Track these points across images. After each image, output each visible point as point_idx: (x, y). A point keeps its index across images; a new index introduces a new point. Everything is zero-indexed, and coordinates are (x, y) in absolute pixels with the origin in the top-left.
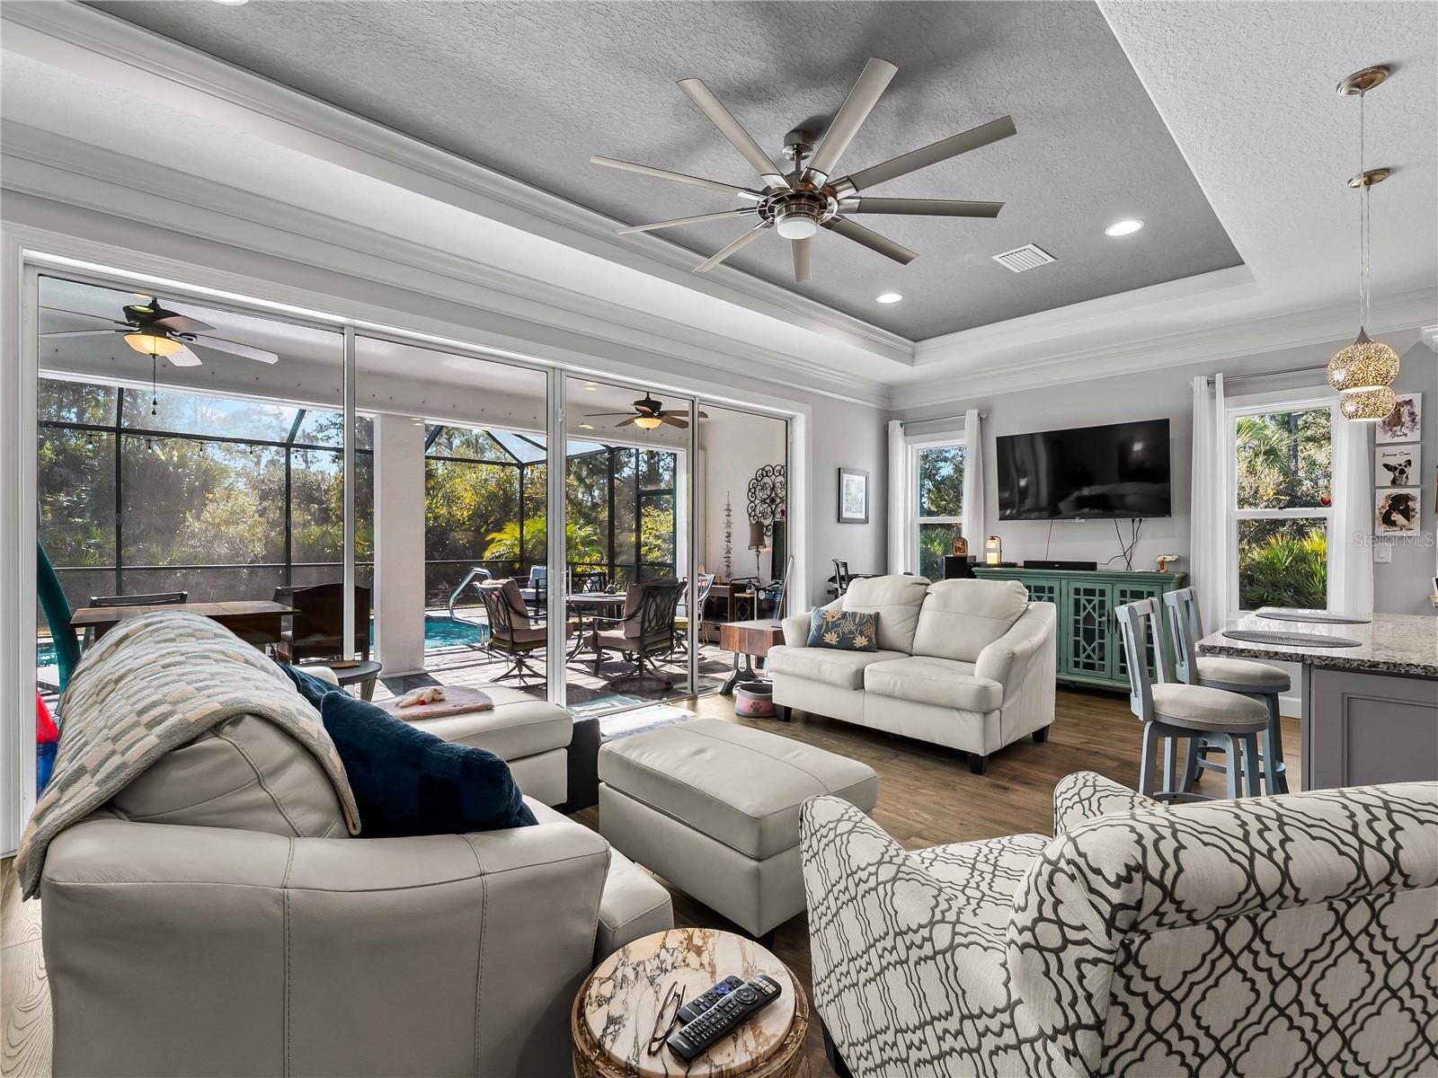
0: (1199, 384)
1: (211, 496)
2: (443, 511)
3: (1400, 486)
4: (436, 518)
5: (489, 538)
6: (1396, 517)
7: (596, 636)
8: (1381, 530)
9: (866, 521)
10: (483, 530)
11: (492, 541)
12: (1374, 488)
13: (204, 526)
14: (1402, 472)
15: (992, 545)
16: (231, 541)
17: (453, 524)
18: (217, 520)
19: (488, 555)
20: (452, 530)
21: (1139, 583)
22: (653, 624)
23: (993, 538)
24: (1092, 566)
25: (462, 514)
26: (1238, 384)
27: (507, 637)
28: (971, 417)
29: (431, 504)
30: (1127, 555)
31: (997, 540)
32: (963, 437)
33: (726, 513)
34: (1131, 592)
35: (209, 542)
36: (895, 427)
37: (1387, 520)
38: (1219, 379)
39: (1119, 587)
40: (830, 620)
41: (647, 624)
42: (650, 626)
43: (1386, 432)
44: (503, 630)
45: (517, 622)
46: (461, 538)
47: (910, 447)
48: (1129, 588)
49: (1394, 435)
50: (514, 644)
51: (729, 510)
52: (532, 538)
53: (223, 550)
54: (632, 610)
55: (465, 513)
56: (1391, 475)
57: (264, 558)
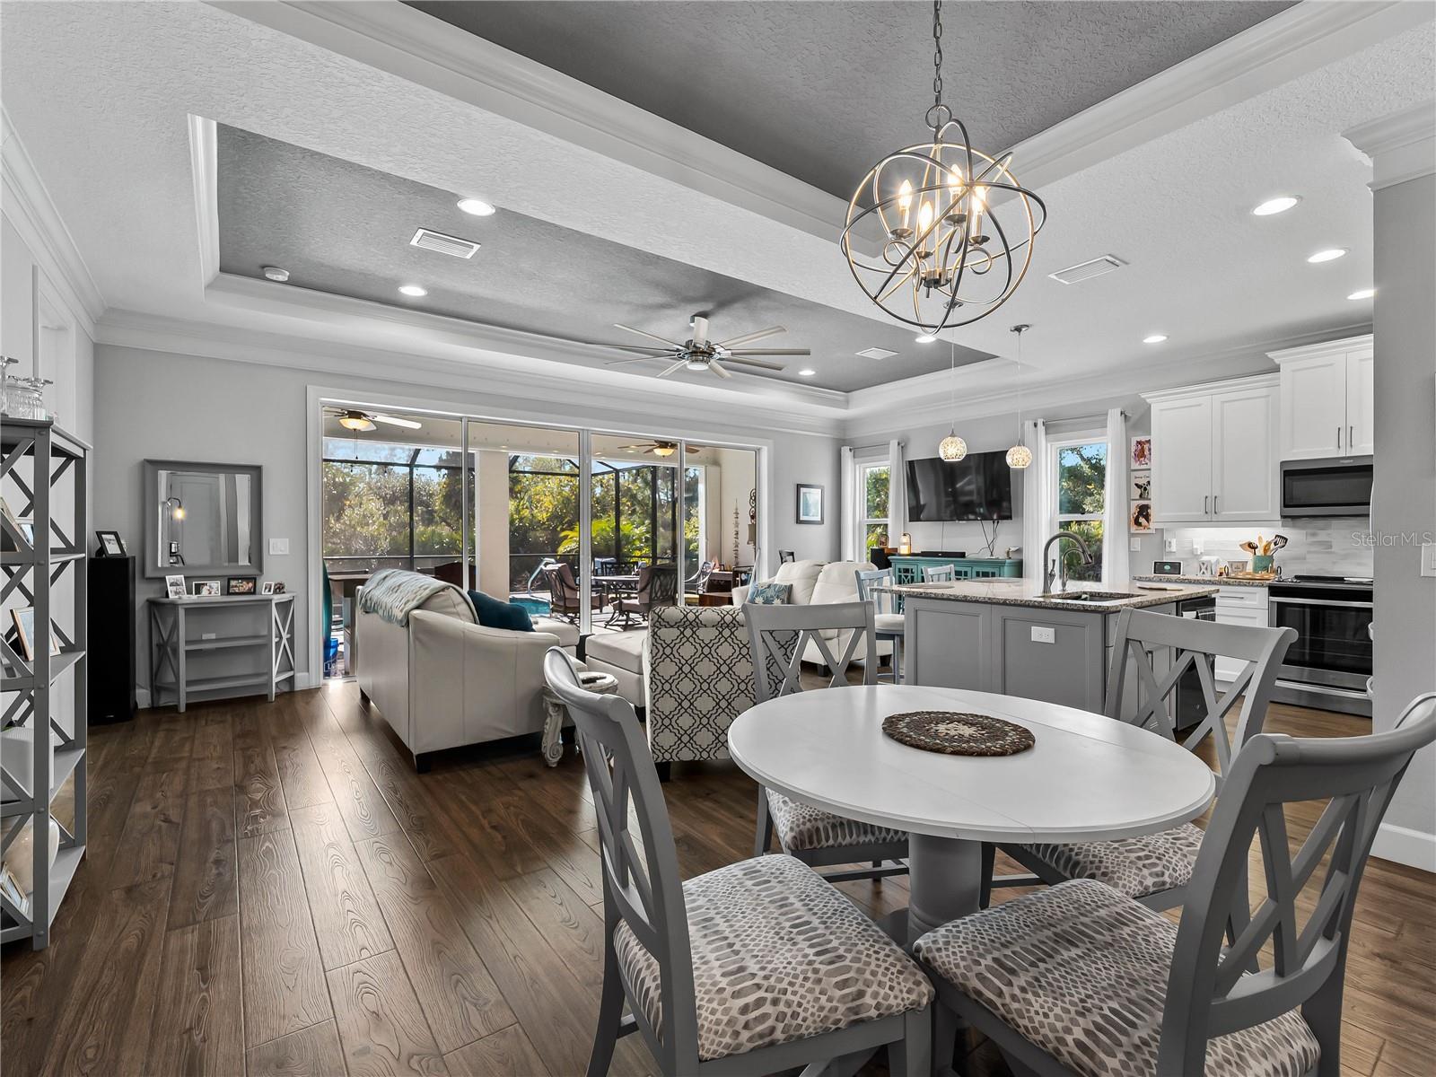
0: (1029, 424)
1: (348, 503)
2: (526, 513)
3: (1144, 499)
4: (521, 519)
5: (563, 534)
6: (1142, 520)
7: (621, 603)
8: (1134, 529)
9: (822, 522)
10: (559, 529)
11: (566, 537)
12: (1130, 500)
13: (343, 527)
14: (1145, 489)
15: (905, 539)
16: (365, 539)
17: (535, 524)
18: (353, 523)
19: (561, 550)
20: (534, 529)
21: (987, 566)
22: (658, 595)
23: (904, 535)
24: (962, 555)
25: (542, 516)
26: (1054, 426)
27: (562, 603)
28: (893, 445)
29: (518, 506)
30: (991, 547)
31: (907, 537)
32: (887, 460)
33: (735, 516)
34: (983, 573)
35: (348, 540)
36: (845, 451)
37: (1137, 523)
38: (1040, 422)
39: (976, 569)
40: (760, 589)
41: (654, 595)
42: (656, 596)
43: (1136, 462)
44: (559, 599)
45: (568, 593)
46: (541, 536)
47: (857, 466)
48: (981, 570)
49: (1141, 464)
50: (566, 607)
51: (737, 513)
52: (598, 535)
53: (359, 545)
54: (643, 585)
55: (545, 515)
56: (1139, 491)
57: (388, 553)
